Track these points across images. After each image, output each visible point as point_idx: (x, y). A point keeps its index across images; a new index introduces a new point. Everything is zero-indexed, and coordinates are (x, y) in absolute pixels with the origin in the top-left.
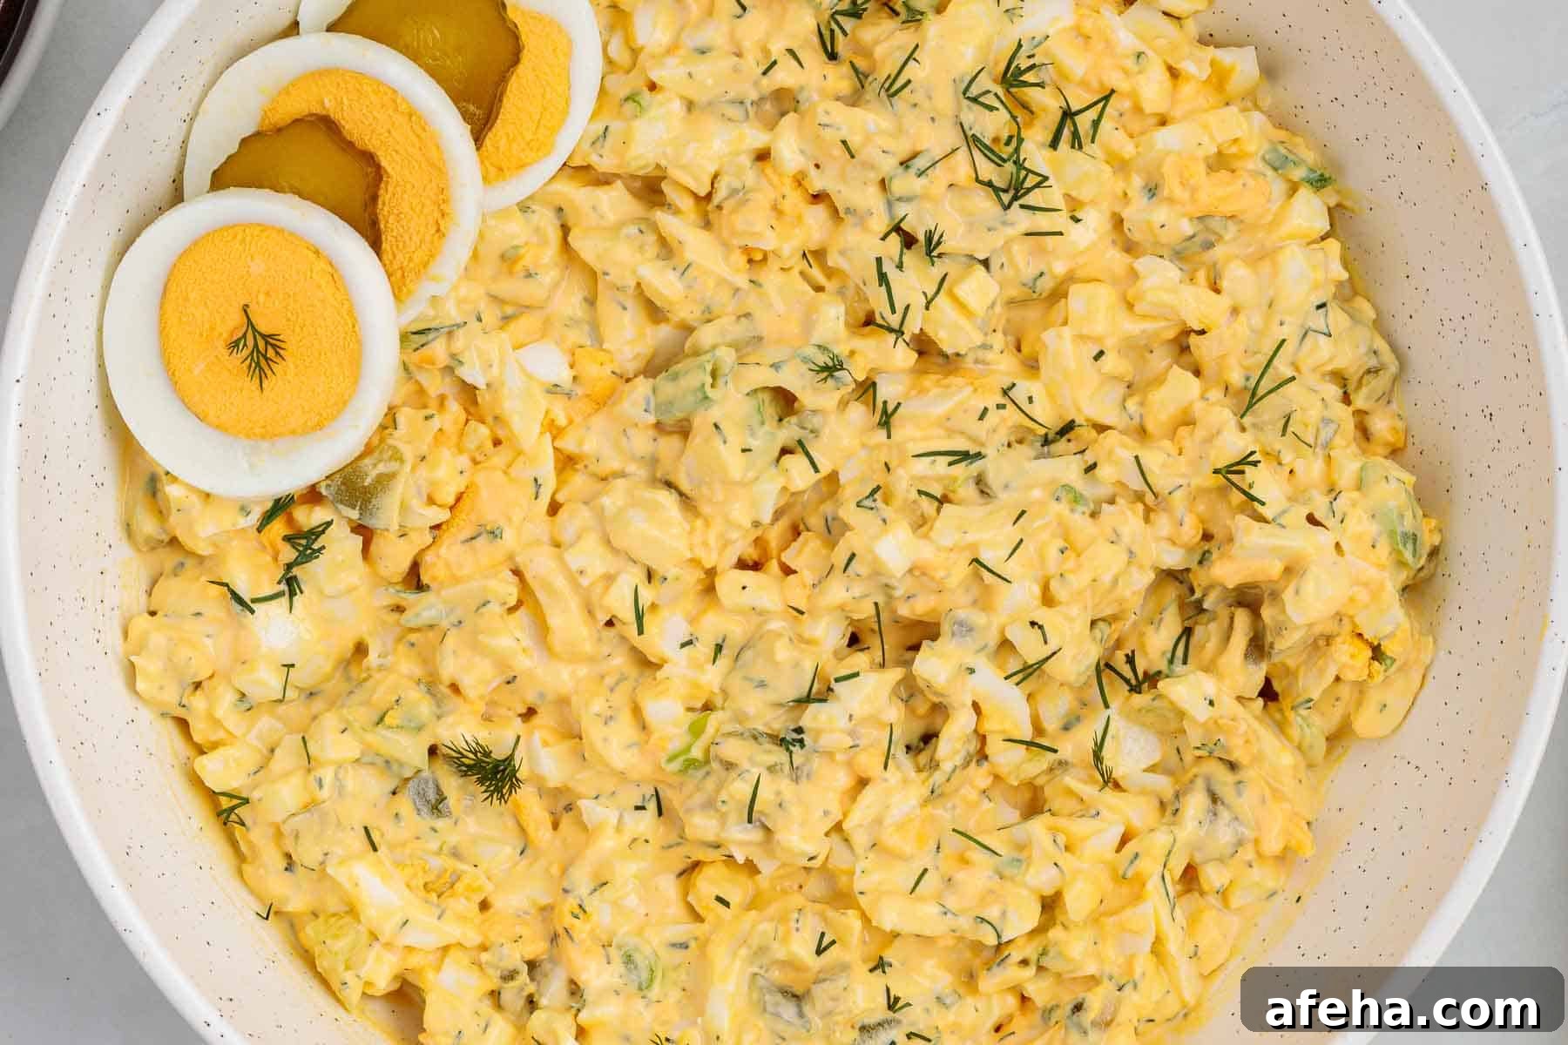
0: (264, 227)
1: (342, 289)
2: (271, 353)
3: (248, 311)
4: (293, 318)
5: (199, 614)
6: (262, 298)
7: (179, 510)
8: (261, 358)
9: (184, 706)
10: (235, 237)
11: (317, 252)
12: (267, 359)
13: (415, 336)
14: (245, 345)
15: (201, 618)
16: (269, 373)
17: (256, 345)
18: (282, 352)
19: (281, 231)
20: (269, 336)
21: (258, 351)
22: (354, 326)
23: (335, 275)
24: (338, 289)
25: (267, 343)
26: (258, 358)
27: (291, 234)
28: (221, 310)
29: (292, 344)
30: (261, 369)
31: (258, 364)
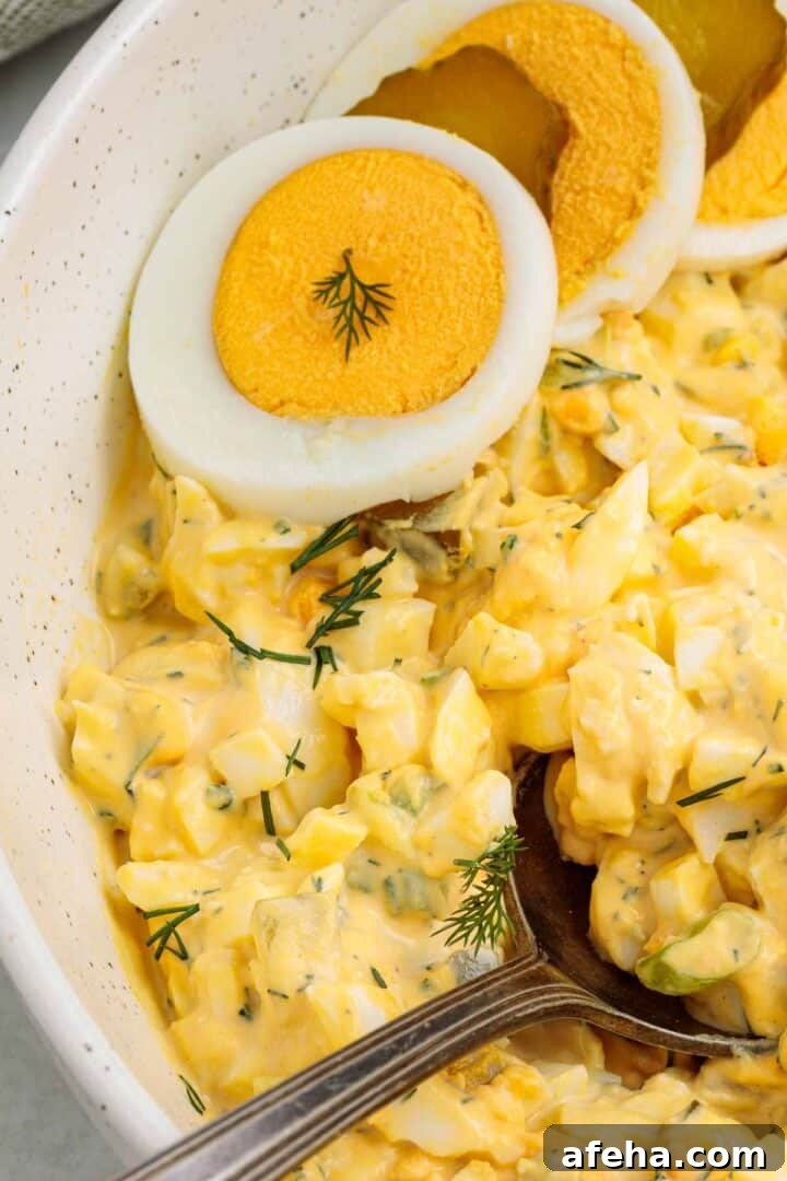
0: (394, 153)
1: (490, 231)
2: (370, 313)
3: (351, 258)
4: (411, 268)
5: (178, 674)
6: (372, 242)
7: (185, 521)
8: (355, 315)
9: (130, 792)
10: (352, 165)
11: (464, 185)
12: (363, 318)
13: (568, 368)
14: (337, 295)
15: (180, 683)
16: (362, 337)
17: (352, 296)
18: (384, 312)
19: (419, 158)
20: (372, 288)
21: (354, 307)
22: (498, 276)
23: (484, 212)
24: (484, 230)
25: (368, 298)
26: (351, 314)
27: (432, 161)
28: (312, 259)
29: (403, 301)
30: (352, 330)
31: (350, 320)
